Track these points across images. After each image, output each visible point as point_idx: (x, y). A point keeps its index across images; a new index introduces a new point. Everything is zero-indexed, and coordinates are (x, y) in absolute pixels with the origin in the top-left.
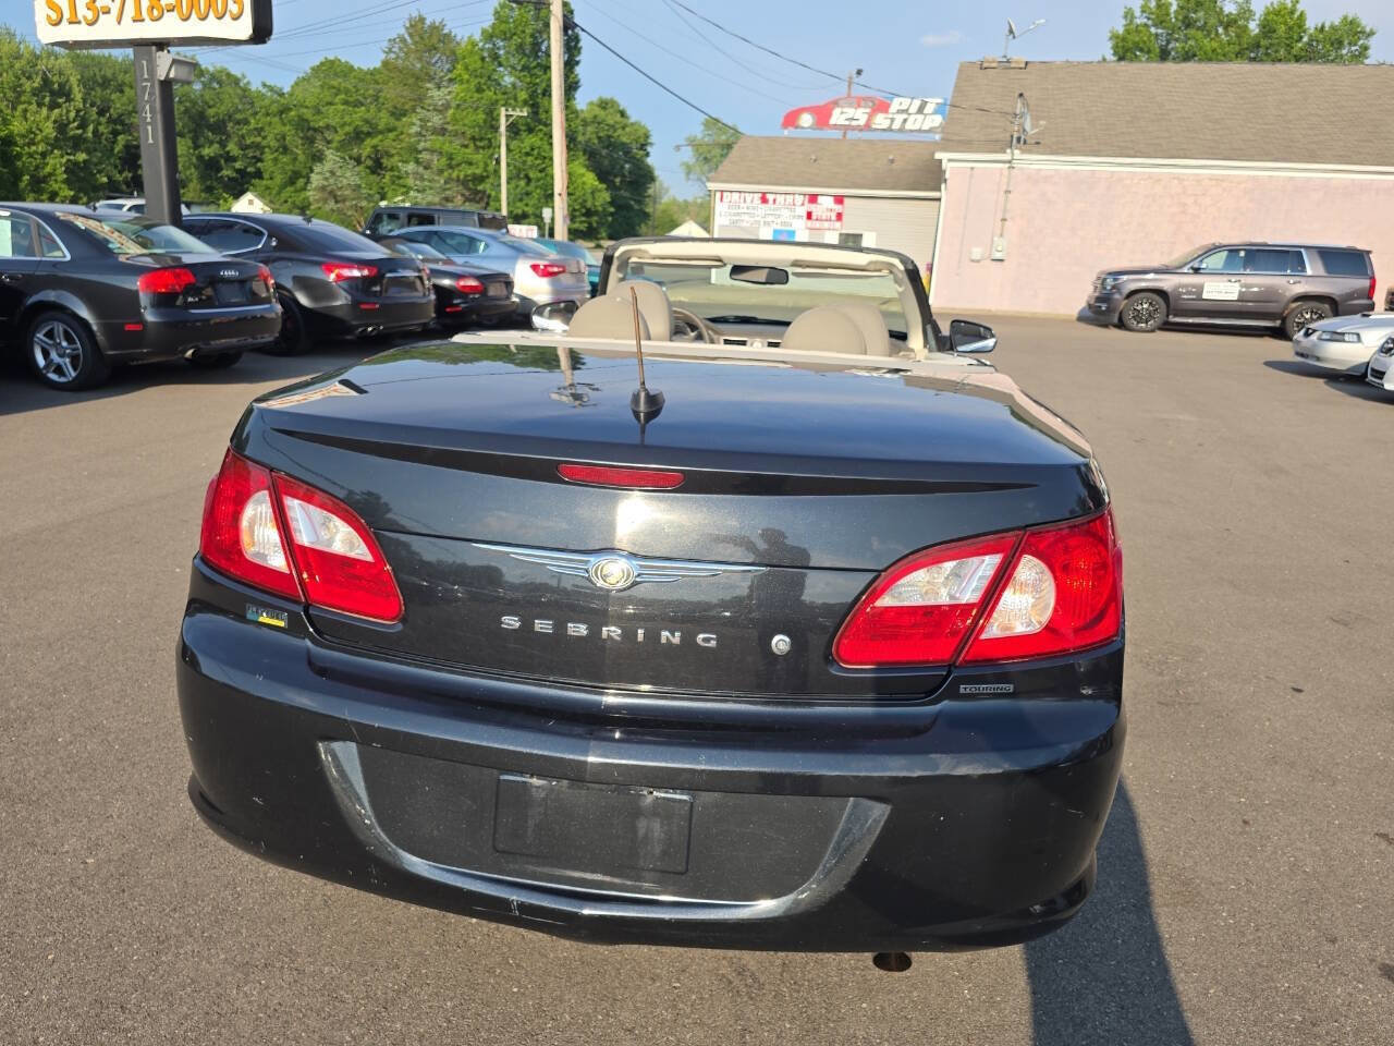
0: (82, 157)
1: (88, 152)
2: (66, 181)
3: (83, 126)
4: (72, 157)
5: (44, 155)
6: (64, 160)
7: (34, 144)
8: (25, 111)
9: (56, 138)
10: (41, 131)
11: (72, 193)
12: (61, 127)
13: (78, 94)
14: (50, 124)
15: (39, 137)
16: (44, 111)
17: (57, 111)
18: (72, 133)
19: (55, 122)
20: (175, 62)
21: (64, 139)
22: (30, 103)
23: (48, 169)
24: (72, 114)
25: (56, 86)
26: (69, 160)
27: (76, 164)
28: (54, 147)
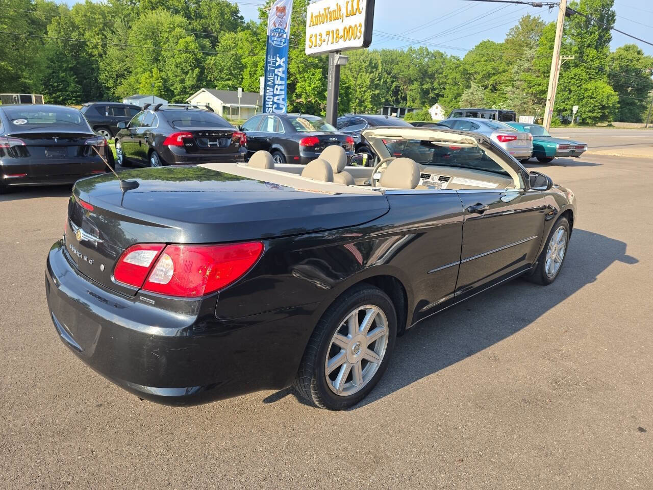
0: (377, 92)
1: (380, 89)
2: (371, 102)
3: (380, 80)
4: (374, 92)
5: (365, 92)
6: (371, 94)
7: (362, 88)
8: (361, 75)
9: (370, 85)
10: (365, 82)
11: (371, 106)
12: (372, 80)
13: (380, 68)
14: (369, 80)
15: (364, 85)
16: (368, 74)
17: (372, 74)
18: (375, 83)
19: (371, 79)
20: (340, 58)
21: (373, 85)
22: (363, 72)
23: (365, 97)
24: (377, 75)
25: (373, 65)
26: (373, 93)
27: (375, 95)
28: (369, 88)
